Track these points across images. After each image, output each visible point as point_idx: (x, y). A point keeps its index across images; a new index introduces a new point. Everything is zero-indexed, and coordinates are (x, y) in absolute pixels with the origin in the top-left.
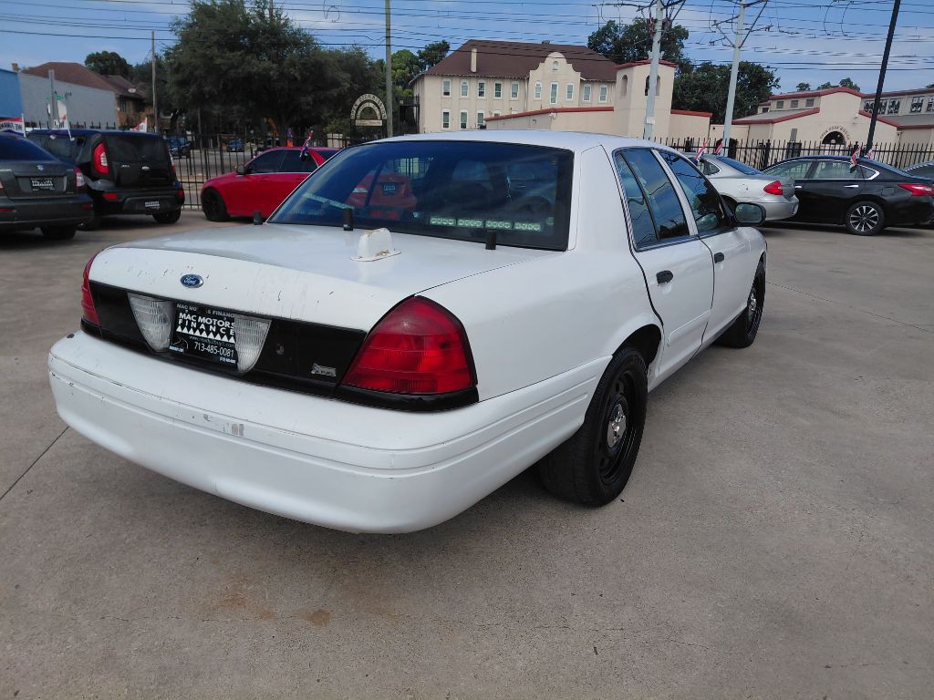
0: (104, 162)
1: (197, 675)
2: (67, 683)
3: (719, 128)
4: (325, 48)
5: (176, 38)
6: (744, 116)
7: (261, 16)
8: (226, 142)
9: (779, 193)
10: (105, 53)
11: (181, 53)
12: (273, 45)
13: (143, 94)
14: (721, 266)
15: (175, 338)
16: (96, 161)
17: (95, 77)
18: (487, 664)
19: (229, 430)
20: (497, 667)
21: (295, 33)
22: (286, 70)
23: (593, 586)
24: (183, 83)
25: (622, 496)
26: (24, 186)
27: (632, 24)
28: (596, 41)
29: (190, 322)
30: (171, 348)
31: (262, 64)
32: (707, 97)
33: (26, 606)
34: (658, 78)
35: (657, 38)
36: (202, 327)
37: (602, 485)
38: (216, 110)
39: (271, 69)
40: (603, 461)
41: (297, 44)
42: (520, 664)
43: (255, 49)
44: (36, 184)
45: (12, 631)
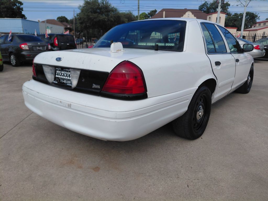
0: (57, 43)
1: (55, 184)
2: (16, 183)
3: (239, 32)
4: (121, 12)
5: (80, 10)
6: (248, 28)
7: (103, 3)
8: (93, 40)
9: (259, 49)
10: (62, 16)
11: (81, 15)
12: (106, 11)
13: (71, 27)
14: (238, 63)
15: (55, 78)
16: (54, 43)
17: (59, 23)
18: (149, 188)
19: (67, 106)
20: (153, 189)
21: (112, 8)
22: (109, 19)
23: (189, 165)
24: (81, 23)
25: (201, 137)
26: (34, 48)
27: (213, 2)
28: (201, 8)
29: (59, 73)
30: (54, 82)
31: (103, 17)
32: (235, 23)
33: (10, 160)
34: (220, 17)
35: (220, 4)
36: (63, 75)
37: (194, 132)
38: (91, 31)
39: (105, 18)
40: (195, 124)
41: (113, 11)
42: (161, 189)
43: (101, 13)
44: (38, 48)
45: (4, 167)
